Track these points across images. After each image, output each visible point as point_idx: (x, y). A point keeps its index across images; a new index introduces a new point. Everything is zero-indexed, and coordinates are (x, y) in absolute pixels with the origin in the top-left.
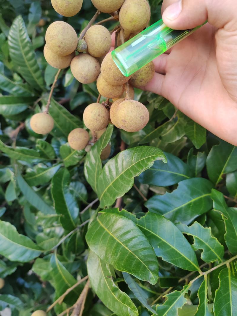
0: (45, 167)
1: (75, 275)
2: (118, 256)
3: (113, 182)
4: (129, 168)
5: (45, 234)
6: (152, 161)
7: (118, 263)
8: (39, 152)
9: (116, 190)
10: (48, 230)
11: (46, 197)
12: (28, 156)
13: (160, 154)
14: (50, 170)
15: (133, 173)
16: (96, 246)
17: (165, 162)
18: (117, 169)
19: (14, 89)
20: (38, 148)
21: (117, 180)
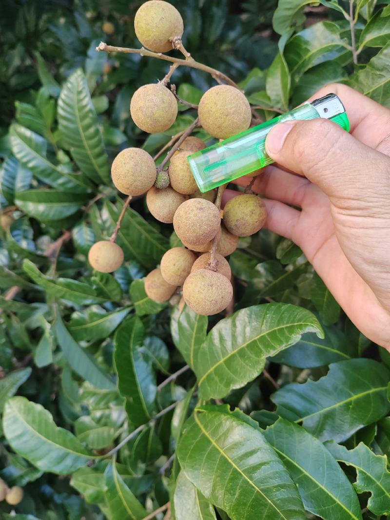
0: (103, 312)
1: (142, 498)
2: (236, 496)
3: (225, 358)
4: (256, 338)
5: (93, 419)
6: (298, 334)
7: (237, 510)
8: (96, 289)
9: (231, 374)
10: (98, 414)
11: (100, 359)
12: (77, 293)
13: (312, 323)
14: (110, 317)
15: (263, 350)
16: (196, 472)
17: (320, 338)
18: (234, 337)
19: (61, 181)
20: (95, 281)
21: (233, 356)
